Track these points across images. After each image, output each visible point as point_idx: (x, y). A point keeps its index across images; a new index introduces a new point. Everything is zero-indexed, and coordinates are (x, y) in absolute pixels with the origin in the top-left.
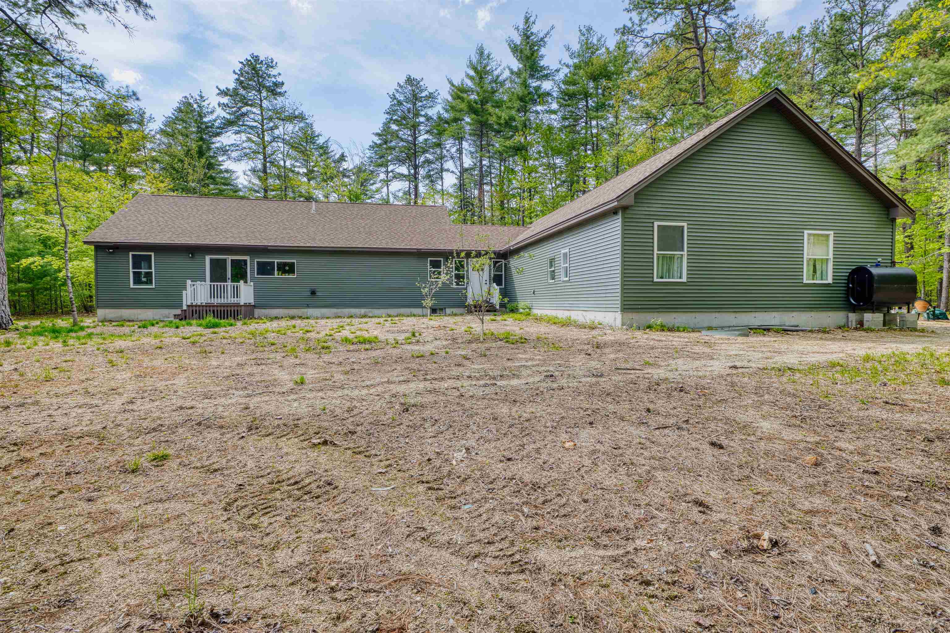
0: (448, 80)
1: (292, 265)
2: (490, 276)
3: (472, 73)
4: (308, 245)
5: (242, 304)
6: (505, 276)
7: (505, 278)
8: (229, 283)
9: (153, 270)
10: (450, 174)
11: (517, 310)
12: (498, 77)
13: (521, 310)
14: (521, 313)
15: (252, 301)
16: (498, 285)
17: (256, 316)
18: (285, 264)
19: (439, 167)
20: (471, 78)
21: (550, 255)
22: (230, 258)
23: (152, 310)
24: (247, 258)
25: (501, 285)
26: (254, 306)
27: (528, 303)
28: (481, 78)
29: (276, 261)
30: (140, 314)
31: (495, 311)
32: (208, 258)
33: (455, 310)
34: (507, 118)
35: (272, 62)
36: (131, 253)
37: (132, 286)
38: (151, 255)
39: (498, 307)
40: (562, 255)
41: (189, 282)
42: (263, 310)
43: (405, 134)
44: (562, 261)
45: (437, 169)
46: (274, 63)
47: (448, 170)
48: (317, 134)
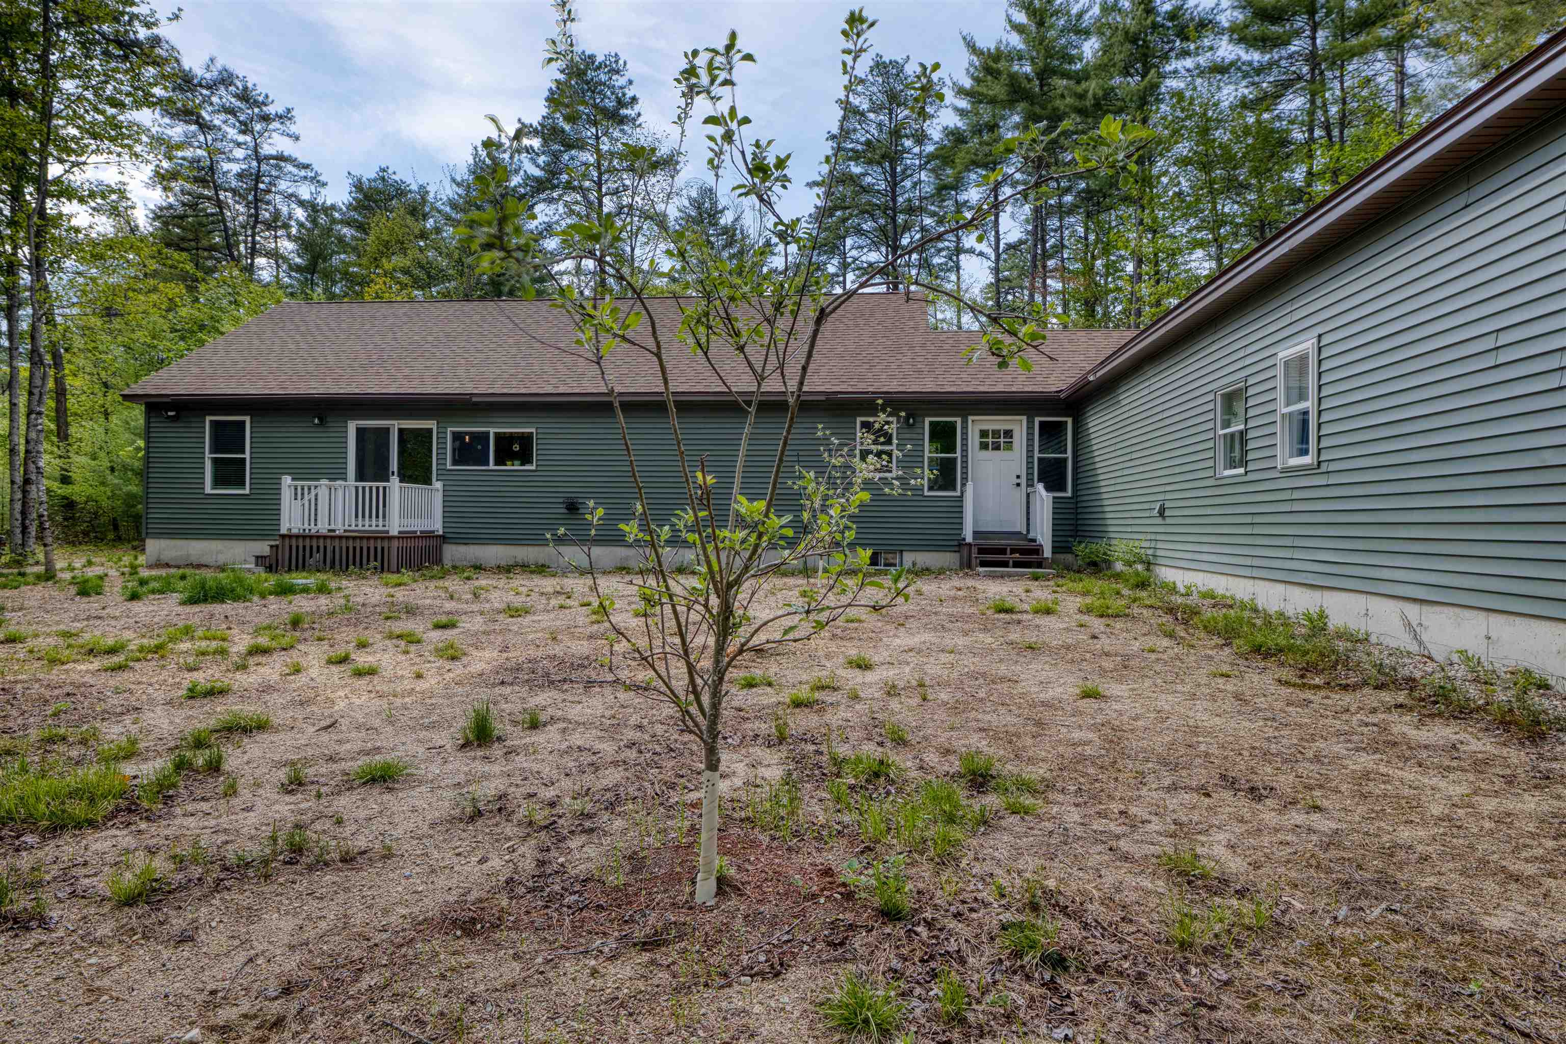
0: (964, 38)
1: (525, 440)
2: (1030, 463)
3: (1021, 17)
4: (562, 390)
5: (394, 532)
6: (1075, 462)
7: (1075, 468)
8: (395, 483)
9: (247, 456)
10: (975, 259)
11: (1109, 564)
12: (1080, 15)
13: (1119, 566)
14: (1117, 576)
15: (437, 526)
16: (1048, 489)
17: (447, 563)
18: (512, 438)
19: (952, 245)
20: (1019, 28)
21: (1227, 381)
22: (395, 425)
23: (242, 543)
24: (431, 424)
25: (1063, 488)
26: (444, 539)
27: (1141, 544)
28: (1041, 24)
29: (492, 431)
30: (219, 552)
31: (1039, 565)
32: (352, 427)
33: (924, 559)
34: (1100, 93)
35: (617, 62)
36: (208, 419)
37: (208, 490)
38: (244, 422)
39: (1048, 553)
40: (1280, 371)
41: (287, 480)
42: (462, 549)
43: (875, 178)
44: (1280, 394)
45: (948, 248)
46: (621, 62)
47: (971, 251)
48: (720, 207)
